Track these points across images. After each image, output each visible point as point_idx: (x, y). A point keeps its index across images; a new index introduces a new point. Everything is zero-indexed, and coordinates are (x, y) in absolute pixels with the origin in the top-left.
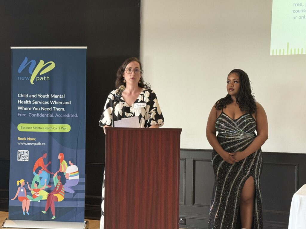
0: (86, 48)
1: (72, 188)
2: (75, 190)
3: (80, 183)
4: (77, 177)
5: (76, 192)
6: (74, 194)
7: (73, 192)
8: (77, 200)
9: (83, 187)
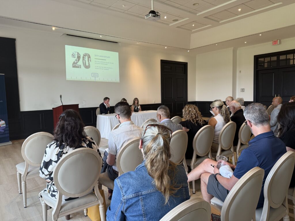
0: (4, 74)
1: (3, 130)
2: (4, 131)
3: (6, 127)
4: (5, 125)
5: (5, 131)
6: (4, 132)
7: (3, 131)
8: (5, 134)
9: (8, 129)
